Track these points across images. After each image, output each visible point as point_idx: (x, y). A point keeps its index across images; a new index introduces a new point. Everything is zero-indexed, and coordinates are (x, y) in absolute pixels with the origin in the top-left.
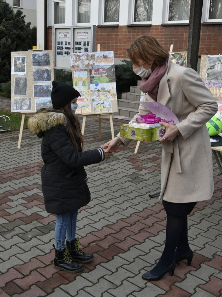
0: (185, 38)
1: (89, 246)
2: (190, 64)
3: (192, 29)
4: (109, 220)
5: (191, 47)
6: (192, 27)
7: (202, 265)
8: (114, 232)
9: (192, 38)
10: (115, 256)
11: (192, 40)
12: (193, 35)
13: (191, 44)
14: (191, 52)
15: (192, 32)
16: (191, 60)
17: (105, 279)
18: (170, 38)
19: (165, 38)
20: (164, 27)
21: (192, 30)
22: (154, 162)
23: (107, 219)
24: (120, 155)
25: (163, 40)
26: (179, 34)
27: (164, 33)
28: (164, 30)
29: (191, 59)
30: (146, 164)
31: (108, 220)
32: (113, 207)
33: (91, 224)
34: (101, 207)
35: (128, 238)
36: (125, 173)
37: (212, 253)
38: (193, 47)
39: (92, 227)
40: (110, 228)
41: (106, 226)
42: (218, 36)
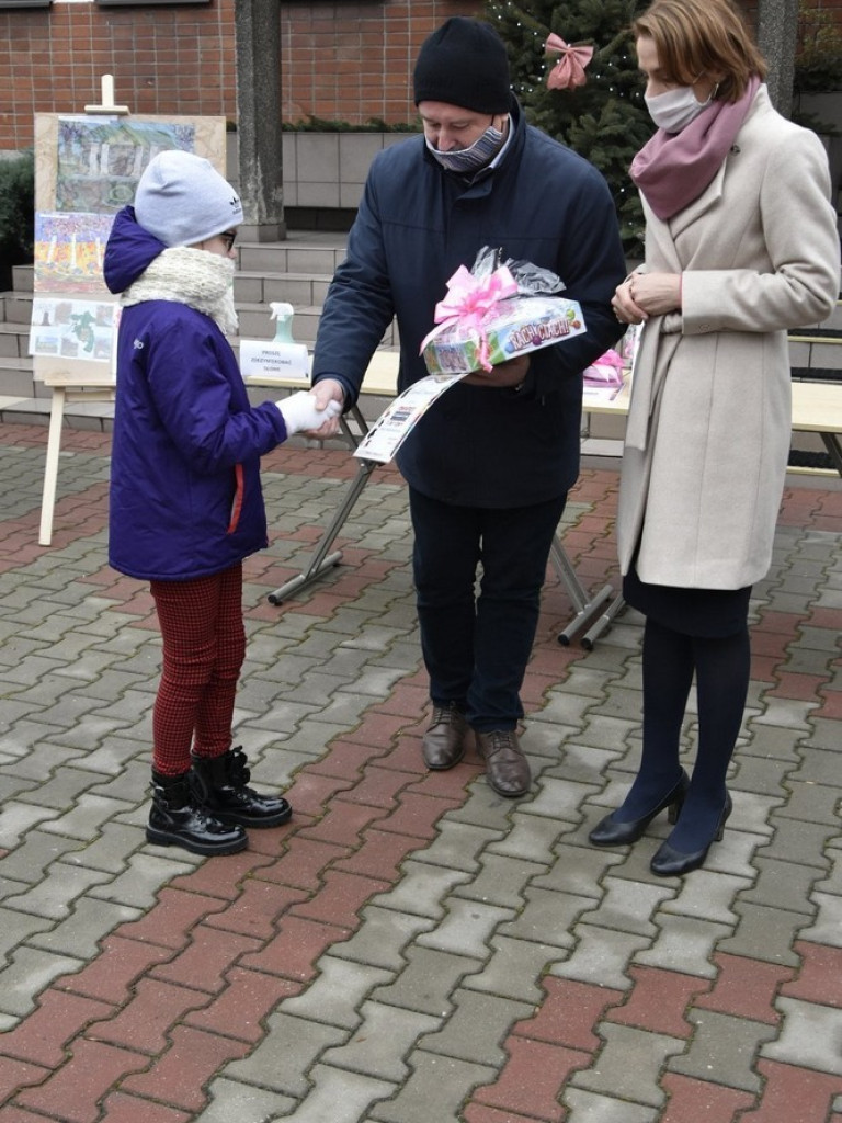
0: (200, 56)
2: (256, 160)
3: (249, 12)
5: (251, 90)
6: (249, 5)
7: (606, 1029)
8: (163, 955)
9: (251, 52)
10: (211, 1079)
12: (256, 37)
13: (252, 74)
14: (256, 109)
15: (250, 26)
16: (256, 144)
18: (139, 58)
19: (119, 59)
20: (110, 13)
21: (249, 20)
24: (51, 571)
25: (111, 67)
26: (177, 39)
27: (112, 39)
28: (108, 23)
29: (256, 139)
32: (108, 828)
33: (36, 940)
34: (53, 837)
35: (240, 969)
36: (102, 651)
37: (618, 962)
38: (261, 89)
39: (50, 951)
40: (133, 939)
41: (112, 932)
42: (334, 45)
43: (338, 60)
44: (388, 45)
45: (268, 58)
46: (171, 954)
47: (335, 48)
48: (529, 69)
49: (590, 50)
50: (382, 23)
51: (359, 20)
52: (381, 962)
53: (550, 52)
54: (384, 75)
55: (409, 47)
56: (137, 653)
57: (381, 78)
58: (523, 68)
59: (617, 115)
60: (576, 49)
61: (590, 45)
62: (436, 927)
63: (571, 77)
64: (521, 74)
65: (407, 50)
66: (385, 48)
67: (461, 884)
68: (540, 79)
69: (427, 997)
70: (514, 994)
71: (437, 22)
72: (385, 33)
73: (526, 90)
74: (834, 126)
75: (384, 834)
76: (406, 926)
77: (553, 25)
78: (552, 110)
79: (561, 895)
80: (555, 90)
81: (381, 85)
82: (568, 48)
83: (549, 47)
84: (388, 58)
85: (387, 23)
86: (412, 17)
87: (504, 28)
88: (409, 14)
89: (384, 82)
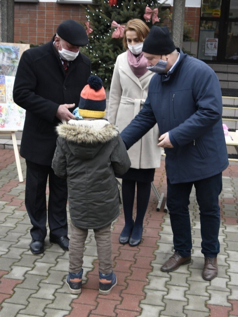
3: (6, 7)
5: (6, 33)
6: (6, 5)
9: (6, 20)
11: (7, 23)
12: (8, 15)
13: (6, 27)
14: (7, 39)
15: (6, 12)
21: (5, 10)
23: (63, 292)
32: (50, 272)
33: (49, 306)
34: (34, 276)
35: (118, 310)
36: (12, 218)
37: (224, 299)
38: (9, 32)
39: (55, 309)
40: (79, 303)
41: (72, 302)
42: (20, 17)
43: (20, 23)
45: (11, 22)
46: (95, 307)
47: (20, 18)
48: (103, 31)
50: (36, 11)
51: (28, 10)
52: (158, 304)
53: (113, 26)
55: (45, 20)
56: (24, 218)
57: (36, 29)
58: (101, 31)
60: (121, 26)
62: (168, 294)
63: (120, 35)
64: (100, 32)
65: (44, 21)
66: (37, 19)
67: (168, 281)
68: (109, 35)
69: (177, 313)
70: (201, 310)
71: (55, 12)
72: (37, 15)
73: (103, 38)
75: (137, 269)
76: (160, 294)
77: (112, 18)
78: (113, 44)
79: (198, 282)
80: (114, 39)
81: (35, 32)
82: (119, 25)
83: (112, 25)
84: (38, 23)
85: (38, 11)
86: (47, 10)
87: (95, 18)
88: (46, 9)
89: (37, 30)
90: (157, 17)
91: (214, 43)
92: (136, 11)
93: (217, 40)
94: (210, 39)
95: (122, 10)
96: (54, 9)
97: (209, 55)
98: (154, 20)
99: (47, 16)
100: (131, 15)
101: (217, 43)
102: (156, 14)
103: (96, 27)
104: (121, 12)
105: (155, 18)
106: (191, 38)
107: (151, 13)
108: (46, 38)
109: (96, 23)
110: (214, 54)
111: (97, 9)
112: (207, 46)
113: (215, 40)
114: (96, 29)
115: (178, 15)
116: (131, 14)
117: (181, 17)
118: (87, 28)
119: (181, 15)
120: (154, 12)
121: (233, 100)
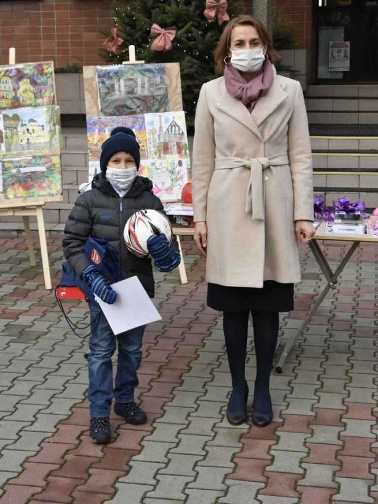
1: (66, 462)
4: (55, 413)
7: (277, 433)
10: (128, 462)
17: (152, 498)
22: (25, 299)
23: (49, 412)
30: (13, 305)
31: (51, 414)
32: (34, 391)
33: (26, 428)
41: (59, 423)
42: (12, 25)
43: (15, 33)
44: (43, 25)
48: (140, 41)
49: (174, 32)
50: (40, 13)
51: (26, 11)
52: (179, 422)
53: (154, 33)
54: (42, 41)
55: (56, 26)
59: (190, 64)
60: (167, 31)
61: (174, 29)
62: (196, 410)
63: (165, 45)
64: (135, 43)
65: (54, 28)
66: (41, 27)
67: (201, 396)
68: (148, 46)
71: (70, 12)
72: (41, 19)
73: (140, 52)
74: (292, 67)
75: (159, 383)
77: (153, 18)
80: (155, 51)
81: (41, 47)
82: (163, 31)
83: (152, 30)
84: (43, 32)
85: (43, 13)
86: (56, 10)
87: (127, 20)
88: (55, 8)
89: (42, 45)
90: (226, 14)
91: (343, 49)
92: (191, 6)
93: (348, 43)
94: (335, 42)
95: (169, 5)
96: (69, 8)
97: (336, 70)
98: (221, 19)
99: (57, 20)
100: (184, 12)
101: (349, 49)
102: (223, 8)
103: (129, 35)
104: (168, 8)
105: (223, 15)
106: (295, 42)
107: (216, 8)
108: (58, 57)
109: (128, 28)
110: (344, 68)
111: (128, 5)
112: (332, 55)
113: (344, 45)
114: (129, 38)
115: (261, 9)
116: (183, 10)
117: (266, 11)
118: (113, 37)
119: (265, 7)
120: (220, 5)
121: (358, 141)
